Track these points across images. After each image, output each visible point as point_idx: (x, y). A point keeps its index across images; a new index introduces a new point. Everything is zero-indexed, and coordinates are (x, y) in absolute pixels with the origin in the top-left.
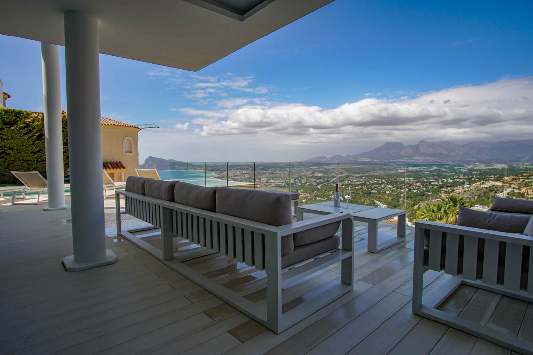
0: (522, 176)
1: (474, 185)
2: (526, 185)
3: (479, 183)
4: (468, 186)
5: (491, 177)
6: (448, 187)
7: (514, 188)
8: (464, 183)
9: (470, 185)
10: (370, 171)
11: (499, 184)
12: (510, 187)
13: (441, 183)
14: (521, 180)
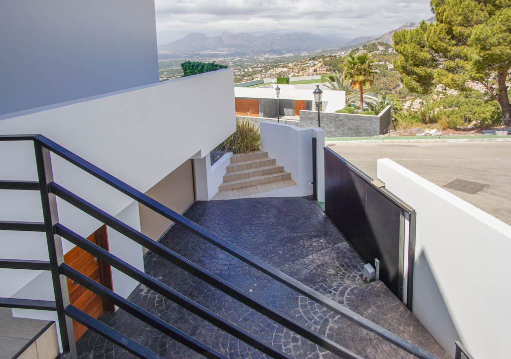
0: (301, 62)
1: (269, 72)
2: (303, 69)
3: (272, 70)
4: (265, 73)
5: (281, 65)
6: (249, 76)
7: (295, 72)
8: (261, 71)
9: (266, 72)
10: (173, 65)
11: (285, 69)
12: (293, 71)
13: (243, 73)
14: (300, 65)
